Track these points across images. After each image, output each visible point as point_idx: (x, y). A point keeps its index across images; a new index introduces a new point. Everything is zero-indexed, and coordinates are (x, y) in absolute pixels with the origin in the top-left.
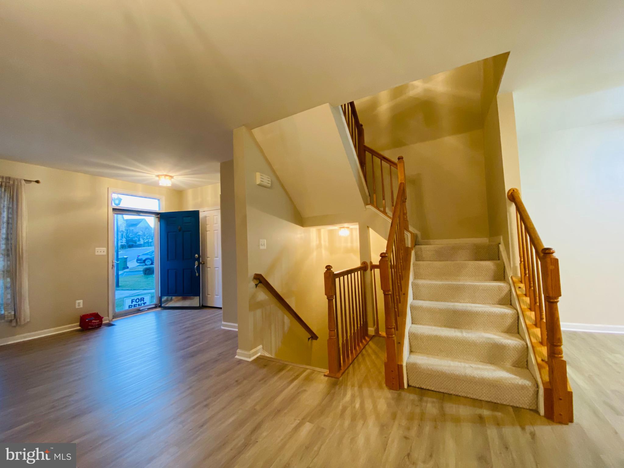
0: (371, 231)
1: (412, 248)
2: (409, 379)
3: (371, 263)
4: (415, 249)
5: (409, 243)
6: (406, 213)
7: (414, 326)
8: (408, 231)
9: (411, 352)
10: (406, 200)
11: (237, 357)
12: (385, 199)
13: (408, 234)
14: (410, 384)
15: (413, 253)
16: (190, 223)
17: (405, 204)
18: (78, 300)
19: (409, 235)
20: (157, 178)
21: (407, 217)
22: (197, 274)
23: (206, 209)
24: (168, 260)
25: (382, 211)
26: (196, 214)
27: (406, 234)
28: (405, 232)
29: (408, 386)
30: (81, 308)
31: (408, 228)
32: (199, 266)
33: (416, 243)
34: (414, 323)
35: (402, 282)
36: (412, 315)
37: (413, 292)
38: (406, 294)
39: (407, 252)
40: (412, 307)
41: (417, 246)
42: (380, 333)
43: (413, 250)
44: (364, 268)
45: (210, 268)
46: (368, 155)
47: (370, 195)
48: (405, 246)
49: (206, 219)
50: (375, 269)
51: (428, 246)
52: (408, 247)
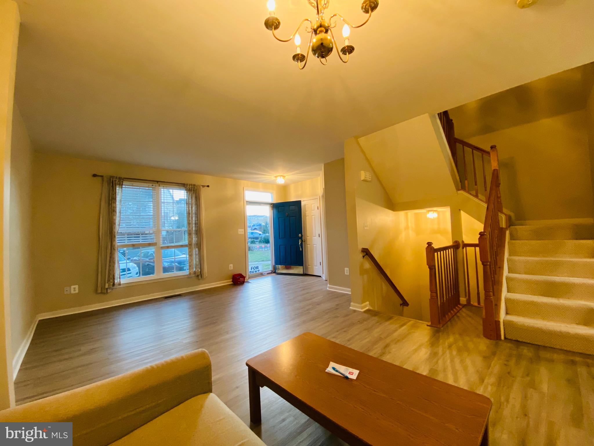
0: (462, 213)
1: (506, 229)
2: (506, 333)
3: (463, 242)
4: (509, 229)
5: (503, 224)
6: (500, 197)
7: (509, 294)
8: (502, 213)
9: (507, 313)
10: (499, 185)
11: (351, 308)
12: (477, 184)
13: (502, 216)
14: (507, 337)
15: (508, 233)
16: (294, 210)
17: (499, 189)
18: (230, 264)
19: (504, 217)
20: (275, 178)
21: (501, 200)
22: (301, 249)
23: (305, 199)
24: (279, 238)
25: (474, 195)
26: (298, 203)
27: (501, 216)
28: (500, 214)
29: (505, 338)
30: (232, 270)
31: (502, 209)
32: (302, 243)
33: (510, 223)
34: (509, 291)
35: (497, 258)
36: (507, 285)
37: (508, 267)
38: (501, 268)
39: (502, 232)
40: (507, 278)
41: (512, 227)
42: (472, 303)
43: (507, 230)
44: (456, 246)
45: (310, 245)
46: (459, 146)
47: (461, 182)
48: (499, 227)
49: (305, 207)
50: (467, 248)
51: (524, 226)
52: (502, 228)
